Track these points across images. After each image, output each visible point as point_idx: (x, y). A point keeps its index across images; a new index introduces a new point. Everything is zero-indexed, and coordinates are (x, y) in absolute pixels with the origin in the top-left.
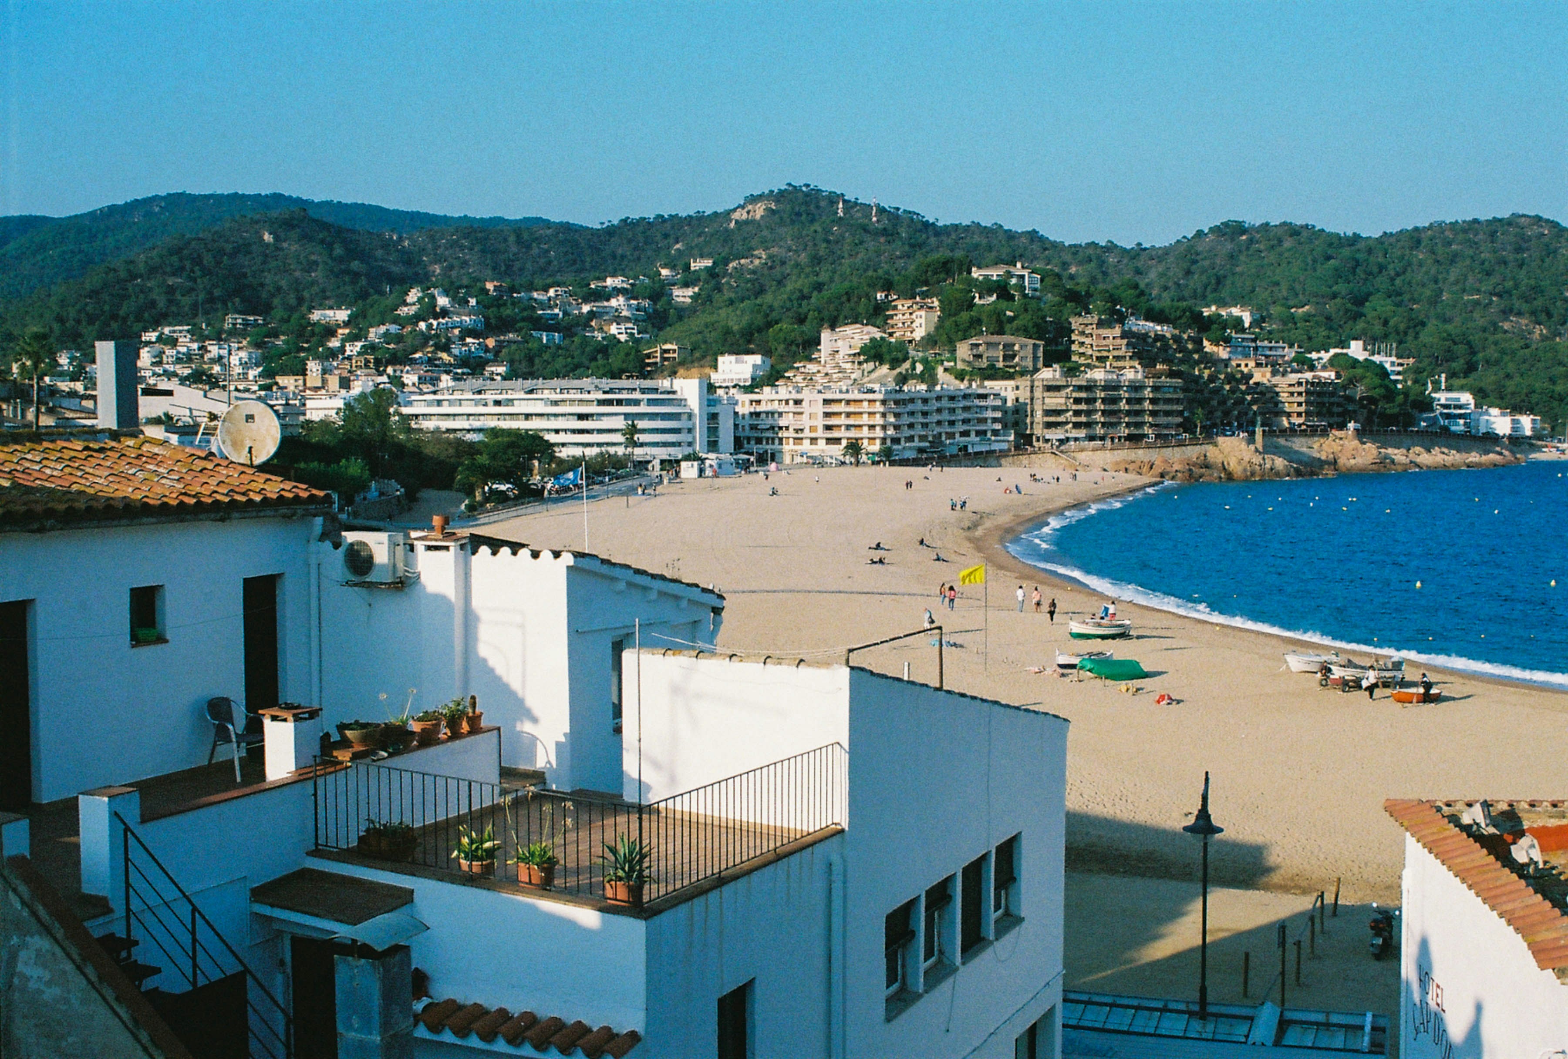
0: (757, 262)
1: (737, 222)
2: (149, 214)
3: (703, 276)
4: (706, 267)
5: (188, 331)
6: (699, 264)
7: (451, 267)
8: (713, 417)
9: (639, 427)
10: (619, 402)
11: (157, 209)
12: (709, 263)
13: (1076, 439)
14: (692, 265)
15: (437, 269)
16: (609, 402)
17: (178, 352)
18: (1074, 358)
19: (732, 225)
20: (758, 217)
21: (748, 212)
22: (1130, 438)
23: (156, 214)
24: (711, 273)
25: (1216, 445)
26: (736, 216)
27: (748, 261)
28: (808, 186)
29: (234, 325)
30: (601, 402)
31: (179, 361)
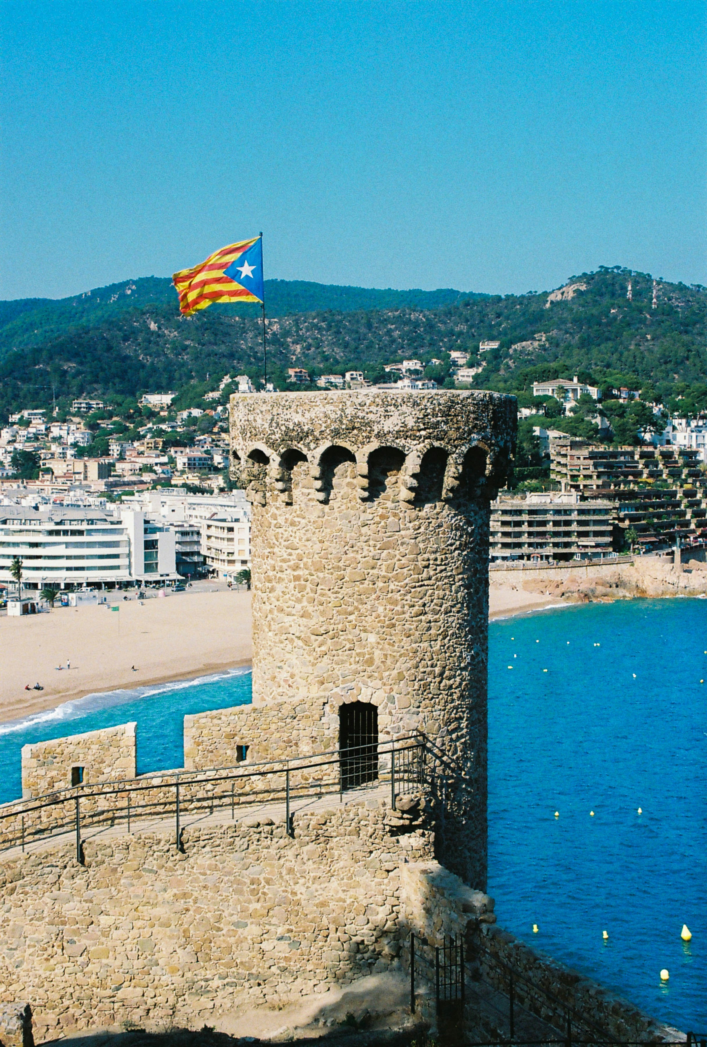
0: (536, 344)
1: (552, 302)
2: (123, 296)
3: (489, 356)
4: (493, 350)
5: (43, 414)
6: (487, 346)
7: (309, 348)
8: (150, 545)
9: (23, 565)
10: (66, 532)
11: (129, 292)
12: (495, 345)
13: (504, 558)
14: (481, 347)
15: (298, 348)
16: (57, 533)
17: (29, 433)
18: (553, 476)
19: (548, 305)
20: (569, 298)
21: (563, 293)
22: (557, 557)
23: (128, 295)
24: (496, 355)
25: (632, 564)
26: (551, 298)
27: (529, 342)
28: (618, 268)
29: (79, 408)
30: (51, 533)
31: (29, 439)
